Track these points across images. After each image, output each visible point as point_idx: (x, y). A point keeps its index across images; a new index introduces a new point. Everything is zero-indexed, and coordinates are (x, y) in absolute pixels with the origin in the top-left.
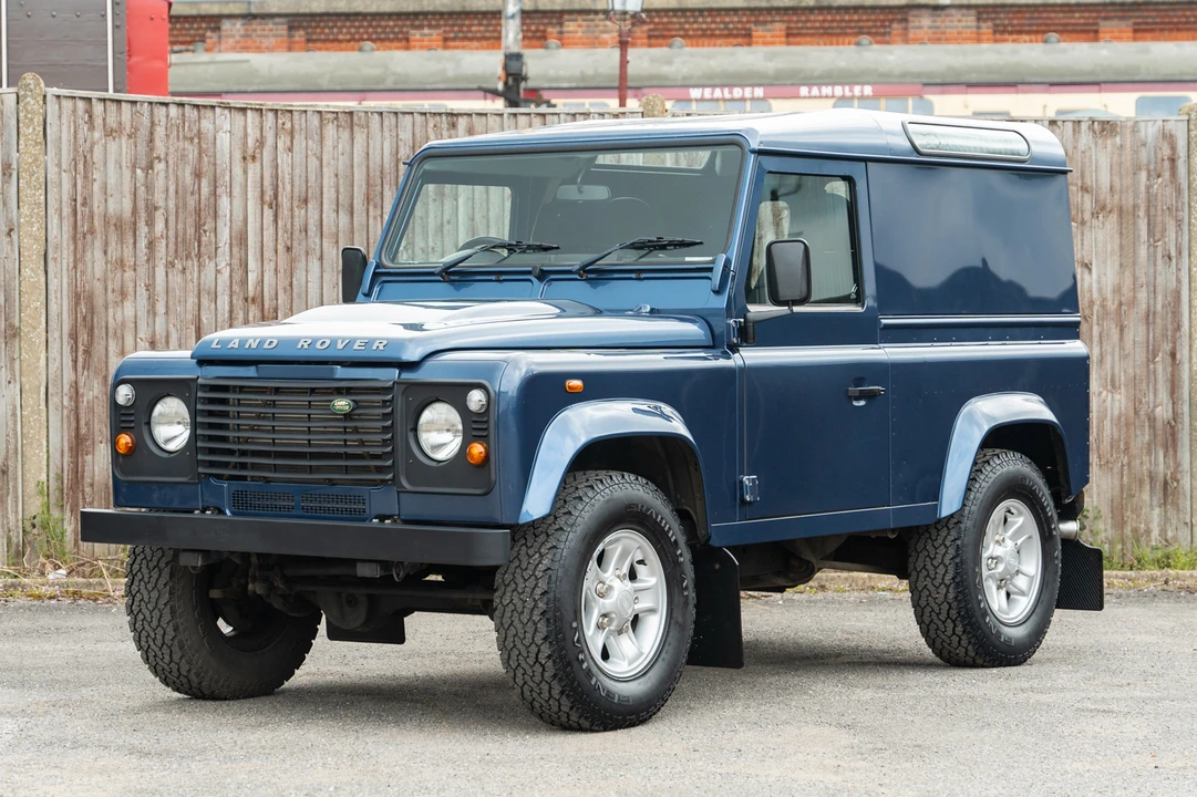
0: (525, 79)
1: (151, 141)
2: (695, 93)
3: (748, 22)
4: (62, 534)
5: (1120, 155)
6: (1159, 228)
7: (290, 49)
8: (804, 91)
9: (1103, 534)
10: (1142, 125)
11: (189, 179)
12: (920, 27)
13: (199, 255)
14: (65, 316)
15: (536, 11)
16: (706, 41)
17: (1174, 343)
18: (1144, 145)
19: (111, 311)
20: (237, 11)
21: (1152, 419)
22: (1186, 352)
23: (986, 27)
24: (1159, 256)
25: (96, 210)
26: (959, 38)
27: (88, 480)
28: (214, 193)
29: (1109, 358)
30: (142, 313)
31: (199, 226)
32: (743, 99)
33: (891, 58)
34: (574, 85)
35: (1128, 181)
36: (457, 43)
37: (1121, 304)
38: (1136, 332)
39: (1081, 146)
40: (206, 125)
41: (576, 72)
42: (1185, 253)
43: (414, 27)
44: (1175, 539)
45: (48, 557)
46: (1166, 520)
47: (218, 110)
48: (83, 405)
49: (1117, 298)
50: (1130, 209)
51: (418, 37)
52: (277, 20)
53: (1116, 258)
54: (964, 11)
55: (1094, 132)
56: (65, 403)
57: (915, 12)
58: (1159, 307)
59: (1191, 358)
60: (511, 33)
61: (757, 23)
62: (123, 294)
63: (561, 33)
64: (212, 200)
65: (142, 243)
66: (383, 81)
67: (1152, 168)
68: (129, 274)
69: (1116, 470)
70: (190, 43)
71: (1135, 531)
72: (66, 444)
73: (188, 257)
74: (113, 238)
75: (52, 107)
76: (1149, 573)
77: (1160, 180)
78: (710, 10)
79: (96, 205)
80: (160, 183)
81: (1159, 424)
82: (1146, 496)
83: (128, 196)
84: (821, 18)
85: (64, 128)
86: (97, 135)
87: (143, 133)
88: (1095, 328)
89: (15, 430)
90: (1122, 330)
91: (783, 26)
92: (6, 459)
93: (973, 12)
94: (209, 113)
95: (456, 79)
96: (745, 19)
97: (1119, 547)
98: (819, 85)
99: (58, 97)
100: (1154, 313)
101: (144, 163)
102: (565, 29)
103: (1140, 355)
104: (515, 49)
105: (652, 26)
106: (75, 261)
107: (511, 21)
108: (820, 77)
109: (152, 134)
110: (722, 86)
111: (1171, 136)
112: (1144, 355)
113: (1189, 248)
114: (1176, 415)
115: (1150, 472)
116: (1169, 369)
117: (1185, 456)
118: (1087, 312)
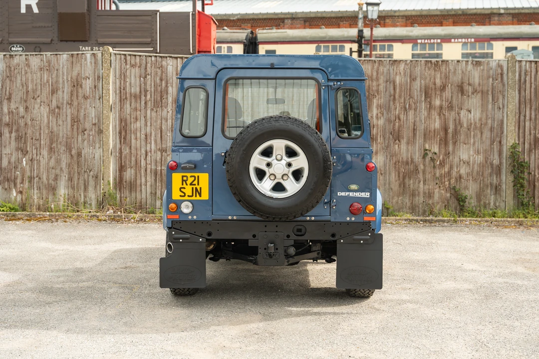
0: (364, 37)
1: (146, 68)
2: (419, 41)
3: (442, 19)
4: (116, 198)
5: (482, 73)
6: (496, 98)
8: (453, 40)
9: (473, 204)
10: (491, 62)
11: (158, 81)
12: (495, 20)
13: (162, 107)
14: (117, 126)
16: (429, 25)
17: (501, 138)
18: (491, 69)
19: (132, 124)
20: (289, 17)
21: (492, 164)
22: (505, 141)
23: (515, 20)
24: (496, 108)
25: (128, 91)
26: (507, 24)
27: (124, 180)
28: (167, 86)
29: (477, 143)
30: (143, 126)
31: (161, 97)
32: (434, 43)
33: (480, 30)
35: (485, 82)
36: (354, 26)
37: (481, 124)
38: (487, 134)
39: (468, 70)
40: (164, 63)
41: (383, 35)
42: (506, 107)
43: (341, 21)
44: (499, 206)
45: (111, 205)
46: (496, 200)
47: (168, 58)
48: (123, 156)
49: (480, 122)
50: (486, 91)
51: (342, 24)
52: (301, 19)
53: (480, 109)
54: (508, 15)
55: (473, 64)
56: (117, 155)
57: (493, 15)
58: (495, 125)
59: (507, 143)
60: (360, 23)
61: (444, 19)
62: (136, 119)
64: (166, 88)
65: (143, 103)
66: (326, 38)
67: (494, 77)
68: (138, 113)
69: (478, 182)
71: (485, 203)
72: (117, 169)
73: (158, 107)
74: (133, 100)
75: (113, 58)
76: (486, 219)
77: (497, 81)
78: (430, 16)
79: (127, 90)
80: (149, 83)
81: (494, 166)
82: (489, 191)
83: (138, 86)
84: (464, 17)
85: (117, 65)
86: (128, 66)
87: (143, 66)
88: (472, 133)
89: (100, 163)
90: (482, 134)
91: (452, 20)
92: (98, 173)
93: (511, 15)
94: (165, 59)
96: (440, 18)
97: (479, 208)
98: (458, 39)
99: (115, 54)
100: (494, 128)
101: (143, 76)
102: (386, 21)
103: (488, 142)
104: (361, 29)
106: (121, 108)
107: (360, 20)
108: (458, 36)
109: (146, 66)
110: (428, 39)
111: (501, 66)
112: (490, 142)
113: (507, 105)
114: (501, 163)
115: (491, 183)
116: (499, 147)
117: (504, 177)
118: (469, 127)
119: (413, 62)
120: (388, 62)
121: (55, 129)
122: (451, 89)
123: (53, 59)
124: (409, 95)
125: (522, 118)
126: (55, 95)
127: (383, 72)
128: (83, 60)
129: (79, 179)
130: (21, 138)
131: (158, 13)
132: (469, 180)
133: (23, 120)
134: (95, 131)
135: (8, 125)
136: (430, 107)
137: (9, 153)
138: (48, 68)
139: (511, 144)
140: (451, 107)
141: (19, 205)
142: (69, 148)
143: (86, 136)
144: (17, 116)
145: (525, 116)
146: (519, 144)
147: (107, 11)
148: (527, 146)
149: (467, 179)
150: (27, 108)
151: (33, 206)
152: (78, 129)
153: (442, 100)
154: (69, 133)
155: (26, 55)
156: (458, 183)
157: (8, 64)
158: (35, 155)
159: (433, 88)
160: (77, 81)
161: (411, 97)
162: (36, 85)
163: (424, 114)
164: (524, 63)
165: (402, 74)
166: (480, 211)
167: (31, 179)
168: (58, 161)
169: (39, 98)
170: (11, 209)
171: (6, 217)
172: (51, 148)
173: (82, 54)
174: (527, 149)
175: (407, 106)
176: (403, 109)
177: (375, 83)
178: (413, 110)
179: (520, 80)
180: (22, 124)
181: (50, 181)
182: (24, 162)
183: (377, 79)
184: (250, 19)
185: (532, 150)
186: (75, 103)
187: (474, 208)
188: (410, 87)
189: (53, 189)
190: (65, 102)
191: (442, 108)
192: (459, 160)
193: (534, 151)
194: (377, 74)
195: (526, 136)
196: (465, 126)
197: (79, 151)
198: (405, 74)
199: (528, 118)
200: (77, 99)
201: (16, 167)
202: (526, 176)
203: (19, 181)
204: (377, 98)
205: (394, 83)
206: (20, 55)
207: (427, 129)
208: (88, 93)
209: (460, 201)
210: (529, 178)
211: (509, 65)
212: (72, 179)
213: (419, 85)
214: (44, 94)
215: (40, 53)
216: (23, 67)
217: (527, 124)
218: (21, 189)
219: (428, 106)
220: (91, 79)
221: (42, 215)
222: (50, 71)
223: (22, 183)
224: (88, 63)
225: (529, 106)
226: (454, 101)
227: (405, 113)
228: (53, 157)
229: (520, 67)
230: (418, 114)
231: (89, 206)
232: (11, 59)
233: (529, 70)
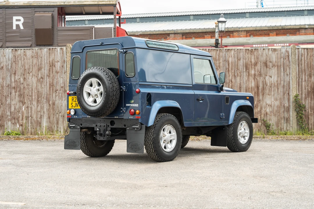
0: (219, 44)
2: (254, 46)
3: (269, 32)
5: (277, 55)
6: (285, 69)
7: (182, 39)
8: (275, 45)
9: (274, 129)
10: (282, 49)
12: (302, 32)
15: (228, 31)
16: (261, 36)
17: (289, 91)
18: (282, 53)
20: (172, 33)
21: (284, 106)
22: (291, 93)
24: (286, 75)
26: (310, 34)
29: (275, 94)
32: (263, 47)
33: (293, 38)
34: (231, 45)
35: (279, 60)
36: (213, 37)
37: (278, 84)
38: (281, 89)
39: (270, 54)
41: (232, 42)
42: (291, 74)
43: (205, 35)
44: (289, 129)
46: (287, 126)
49: (277, 83)
50: (280, 66)
52: (180, 34)
53: (277, 75)
54: (311, 29)
55: (272, 51)
57: (301, 29)
58: (286, 84)
60: (217, 35)
61: (270, 32)
63: (233, 35)
66: (195, 45)
67: (284, 57)
69: (277, 116)
70: (161, 39)
71: (281, 128)
77: (286, 60)
78: (261, 30)
81: (286, 107)
82: (283, 121)
84: (283, 31)
88: (273, 89)
91: (276, 33)
92: (64, 114)
93: (313, 29)
95: (209, 44)
96: (268, 32)
98: (278, 44)
100: (285, 86)
102: (234, 34)
103: (282, 94)
104: (217, 38)
105: (250, 33)
107: (217, 33)
108: (278, 42)
110: (259, 44)
111: (288, 51)
112: (283, 94)
113: (292, 73)
114: (289, 106)
115: (284, 117)
116: (288, 97)
117: (291, 113)
118: (271, 86)
119: (239, 50)
120: (225, 50)
121: (40, 90)
122: (260, 65)
123: (39, 51)
124: (237, 68)
125: (300, 80)
126: (40, 71)
127: (222, 56)
128: (56, 52)
129: (54, 117)
130: (21, 95)
131: (94, 28)
132: (272, 115)
133: (22, 85)
134: (63, 91)
135: (14, 88)
136: (248, 75)
137: (15, 103)
138: (37, 56)
139: (295, 95)
140: (260, 75)
141: (21, 132)
142: (48, 100)
143: (57, 93)
144: (19, 83)
145: (302, 79)
146: (299, 95)
147: (63, 27)
148: (303, 96)
149: (270, 114)
150: (25, 78)
151: (28, 133)
152: (53, 90)
153: (255, 71)
154: (48, 92)
155: (24, 49)
156: (266, 117)
157: (14, 54)
158: (29, 104)
159: (250, 64)
160: (52, 63)
161: (238, 69)
162: (30, 66)
163: (246, 79)
164: (300, 50)
165: (233, 56)
166: (278, 132)
167: (27, 118)
168: (42, 108)
169: (31, 73)
170: (16, 134)
171: (14, 138)
172: (38, 101)
173: (55, 48)
174: (304, 97)
175: (236, 74)
176: (234, 76)
177: (218, 62)
178: (239, 77)
179: (298, 59)
180: (22, 88)
181: (38, 119)
182: (23, 109)
183: (219, 60)
184: (148, 34)
185: (306, 98)
186: (51, 76)
187: (275, 131)
188: (237, 63)
189: (39, 124)
190: (46, 75)
191: (255, 75)
192: (265, 104)
193: (307, 98)
194: (219, 57)
195: (303, 90)
196: (268, 85)
197: (54, 102)
198: (234, 56)
199: (303, 80)
200: (52, 73)
201: (19, 112)
202: (303, 112)
203: (20, 119)
204: (219, 70)
205: (228, 62)
206: (21, 49)
207: (247, 87)
208: (58, 70)
209: (266, 127)
210: (305, 114)
211: (292, 51)
212: (50, 118)
213: (242, 62)
214: (34, 71)
215: (32, 48)
216: (22, 56)
217: (303, 83)
218: (22, 124)
219: (248, 74)
220: (60, 62)
221: (34, 137)
222: (37, 58)
223: (22, 120)
224: (59, 53)
225: (304, 73)
226: (262, 71)
227: (235, 78)
228: (39, 106)
229: (299, 52)
230: (242, 78)
231: (59, 132)
232: (16, 52)
233: (304, 54)
